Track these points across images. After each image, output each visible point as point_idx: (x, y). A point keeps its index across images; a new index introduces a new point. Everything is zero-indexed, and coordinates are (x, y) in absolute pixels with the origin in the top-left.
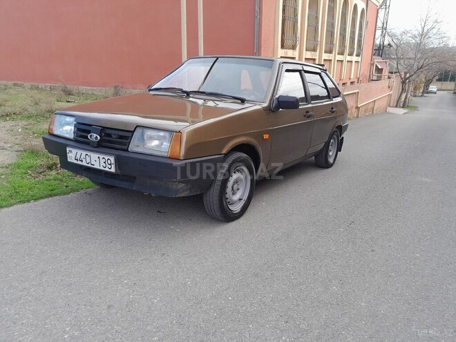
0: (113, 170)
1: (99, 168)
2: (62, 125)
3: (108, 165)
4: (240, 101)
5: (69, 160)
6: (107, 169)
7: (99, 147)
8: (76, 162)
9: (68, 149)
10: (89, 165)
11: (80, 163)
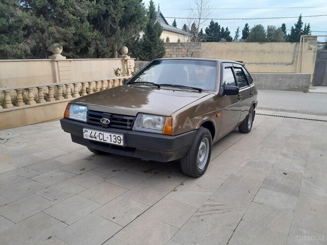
0: (122, 144)
1: (110, 142)
2: (76, 112)
3: (118, 141)
4: (198, 91)
5: (85, 137)
6: (117, 143)
7: (109, 128)
8: (91, 138)
9: (84, 130)
10: (102, 141)
11: (94, 139)
